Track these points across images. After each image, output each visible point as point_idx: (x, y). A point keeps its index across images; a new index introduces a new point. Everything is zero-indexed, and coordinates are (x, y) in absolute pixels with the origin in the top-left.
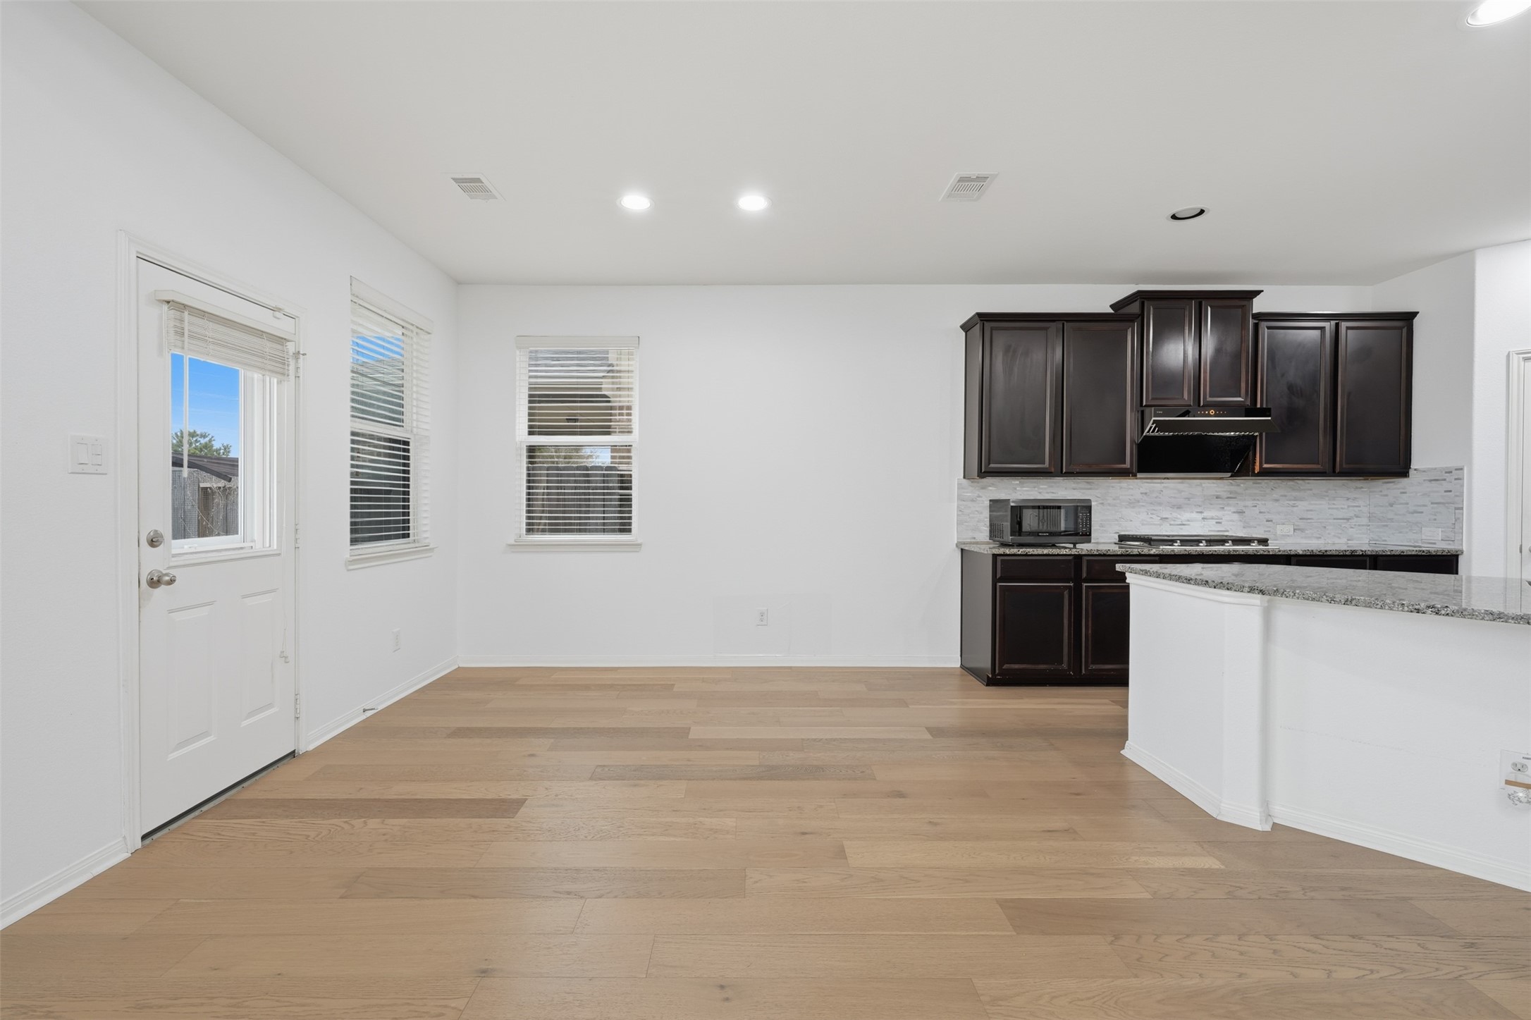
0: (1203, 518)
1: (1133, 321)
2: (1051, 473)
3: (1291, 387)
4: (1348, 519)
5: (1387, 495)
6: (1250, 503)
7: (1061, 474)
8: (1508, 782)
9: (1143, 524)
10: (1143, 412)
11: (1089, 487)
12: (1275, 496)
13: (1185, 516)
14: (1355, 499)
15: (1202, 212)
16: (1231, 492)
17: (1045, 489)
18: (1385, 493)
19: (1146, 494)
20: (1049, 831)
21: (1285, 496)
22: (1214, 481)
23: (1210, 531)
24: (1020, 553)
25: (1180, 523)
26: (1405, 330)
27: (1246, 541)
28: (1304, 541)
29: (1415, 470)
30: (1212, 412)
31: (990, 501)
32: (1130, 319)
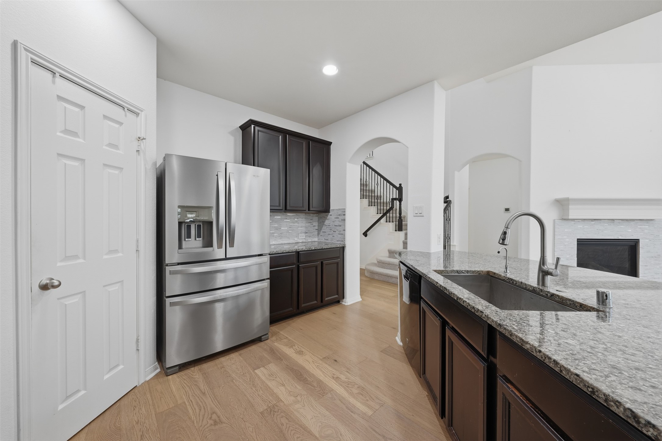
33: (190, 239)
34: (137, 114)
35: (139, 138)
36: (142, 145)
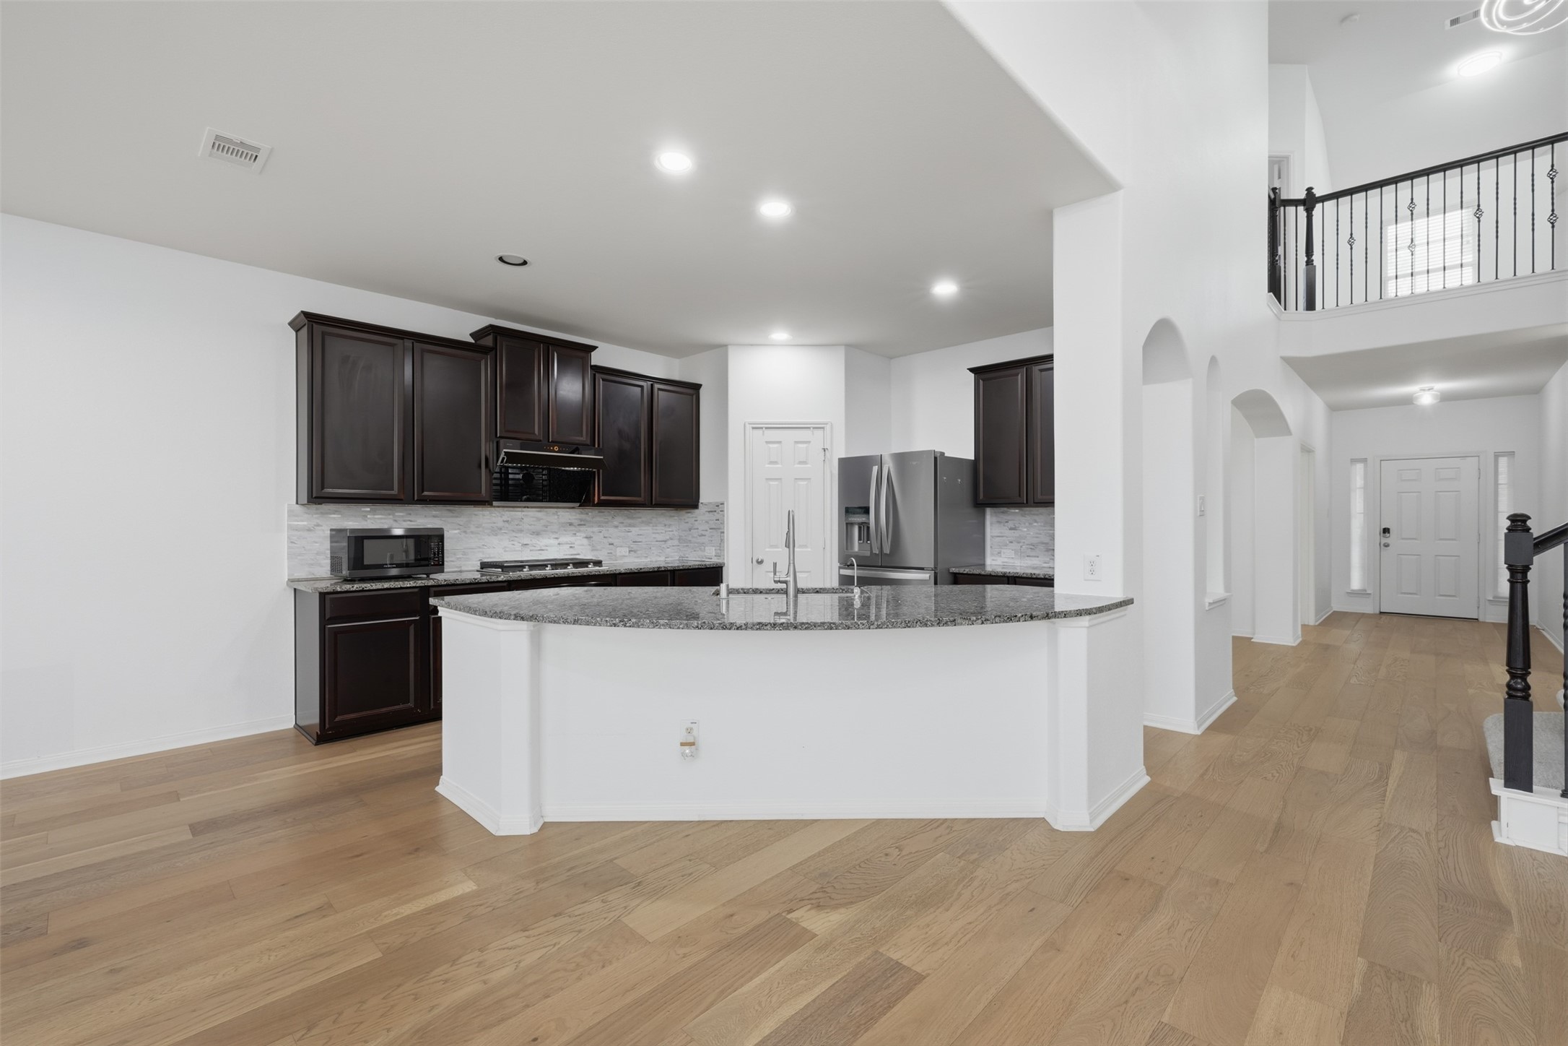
0: (559, 544)
1: (486, 353)
2: (401, 500)
3: (620, 432)
4: (665, 541)
5: (687, 523)
6: (596, 529)
7: (412, 501)
8: (682, 744)
9: (505, 551)
10: (498, 443)
11: (451, 514)
12: (616, 523)
13: (544, 541)
14: (670, 525)
15: (525, 263)
16: (581, 520)
17: (402, 516)
18: (686, 521)
19: (507, 521)
20: (297, 917)
21: (623, 523)
22: (568, 510)
23: (564, 555)
24: (354, 589)
25: (539, 548)
26: (694, 397)
27: (584, 563)
28: (636, 560)
29: (701, 504)
30: (556, 448)
31: (331, 530)
32: (484, 350)
34: (822, 428)
35: (825, 448)
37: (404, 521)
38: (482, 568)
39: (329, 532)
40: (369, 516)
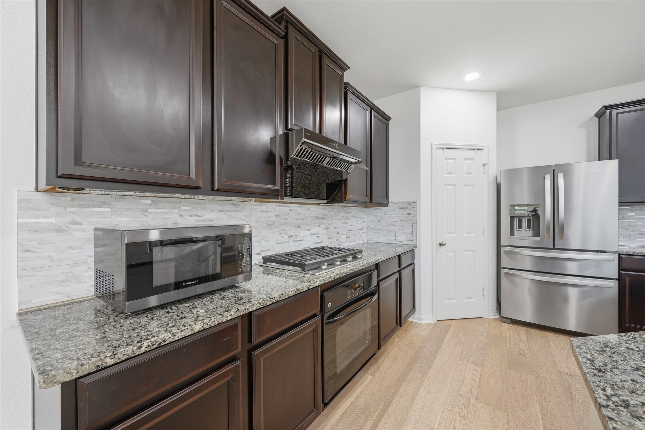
0: (311, 235)
5: (376, 216)
6: (330, 221)
13: (303, 233)
18: (376, 214)
26: (387, 126)
29: (391, 202)
31: (96, 230)
33: (520, 230)
34: (482, 150)
35: (484, 164)
36: (486, 167)
37: (191, 216)
38: (264, 263)
39: (92, 232)
40: (149, 210)
